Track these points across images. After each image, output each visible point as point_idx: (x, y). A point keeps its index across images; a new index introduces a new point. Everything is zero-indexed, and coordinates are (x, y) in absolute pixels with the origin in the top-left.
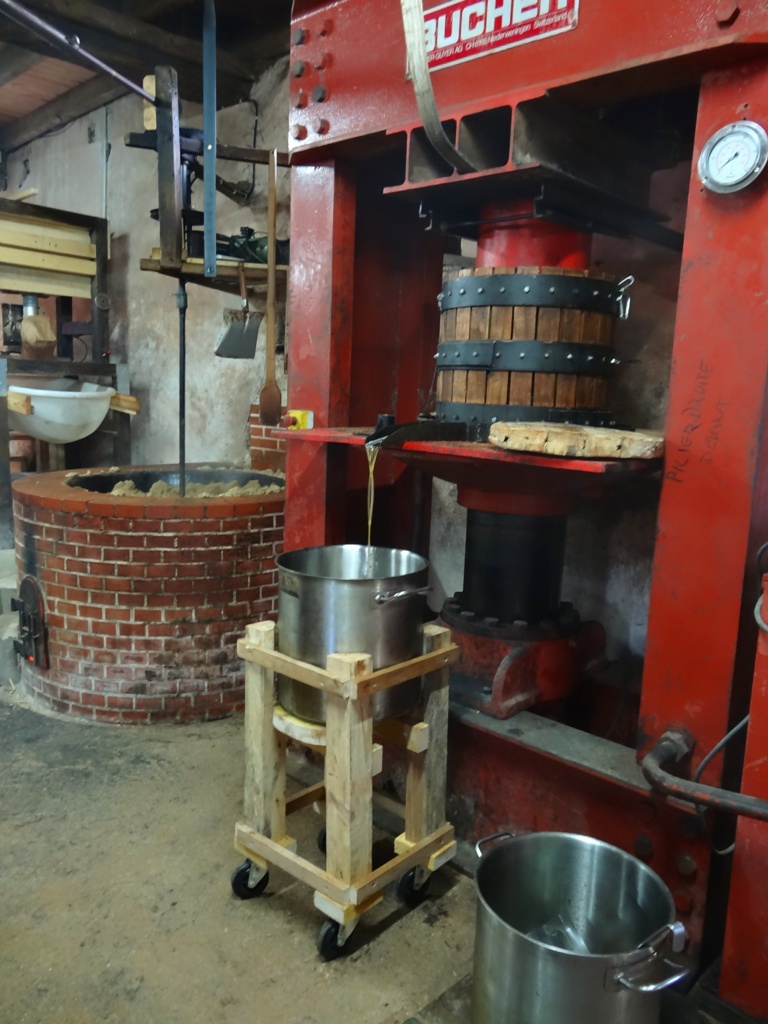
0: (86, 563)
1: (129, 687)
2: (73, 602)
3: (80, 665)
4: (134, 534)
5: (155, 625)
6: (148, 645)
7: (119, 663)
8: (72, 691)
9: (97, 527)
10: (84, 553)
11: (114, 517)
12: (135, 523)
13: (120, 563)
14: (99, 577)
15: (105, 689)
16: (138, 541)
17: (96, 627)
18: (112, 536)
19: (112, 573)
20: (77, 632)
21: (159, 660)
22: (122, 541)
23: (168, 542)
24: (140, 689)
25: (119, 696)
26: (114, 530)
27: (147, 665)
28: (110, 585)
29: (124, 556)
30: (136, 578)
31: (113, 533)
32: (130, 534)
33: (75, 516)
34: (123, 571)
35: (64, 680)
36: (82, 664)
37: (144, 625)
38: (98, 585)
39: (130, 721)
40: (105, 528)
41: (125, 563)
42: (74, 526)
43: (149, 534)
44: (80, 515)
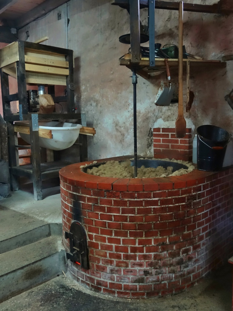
0: (112, 215)
1: (135, 279)
2: (104, 236)
3: (108, 268)
4: (138, 200)
5: (149, 247)
6: (145, 257)
7: (130, 268)
8: (104, 281)
9: (118, 197)
10: (110, 210)
11: (128, 191)
12: (138, 194)
13: (130, 215)
14: (119, 222)
15: (122, 281)
16: (139, 203)
17: (117, 249)
18: (126, 201)
19: (126, 221)
20: (106, 251)
21: (151, 265)
22: (131, 203)
23: (155, 203)
24: (141, 280)
25: (130, 284)
26: (127, 198)
27: (145, 268)
28: (125, 227)
29: (133, 211)
30: (139, 223)
31: (127, 200)
32: (136, 200)
33: (105, 191)
34: (132, 219)
35: (98, 275)
36: (109, 267)
37: (143, 247)
38: (119, 226)
39: (136, 297)
40: (122, 197)
41: (133, 215)
42: (105, 197)
43: (145, 199)
44: (108, 191)
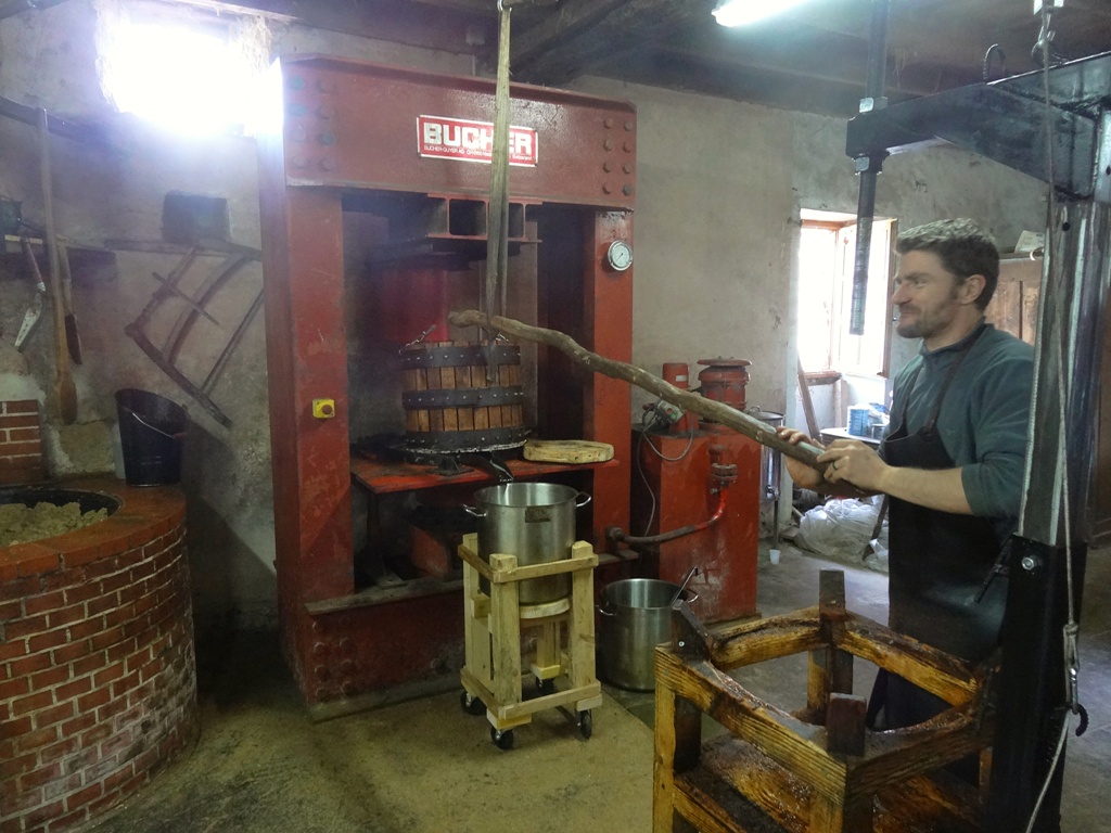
0: (64, 629)
1: (126, 753)
2: (44, 690)
3: (61, 765)
4: (120, 572)
5: (147, 666)
6: (141, 693)
7: (116, 732)
8: (49, 806)
9: (78, 579)
10: (57, 619)
11: (99, 559)
12: (120, 558)
13: (107, 612)
14: (84, 639)
15: (100, 773)
16: (122, 579)
17: (84, 704)
18: (98, 583)
19: (100, 628)
20: (54, 725)
21: (152, 705)
22: (109, 584)
24: (138, 748)
25: (116, 771)
26: (97, 576)
27: (143, 716)
28: (99, 644)
29: (111, 602)
30: (125, 623)
31: (98, 579)
32: (117, 573)
33: (44, 576)
34: (113, 620)
35: (32, 799)
36: (63, 762)
37: (137, 673)
38: (85, 649)
39: (130, 793)
40: (88, 577)
41: (113, 610)
42: (41, 591)
43: (133, 566)
44: (49, 573)
